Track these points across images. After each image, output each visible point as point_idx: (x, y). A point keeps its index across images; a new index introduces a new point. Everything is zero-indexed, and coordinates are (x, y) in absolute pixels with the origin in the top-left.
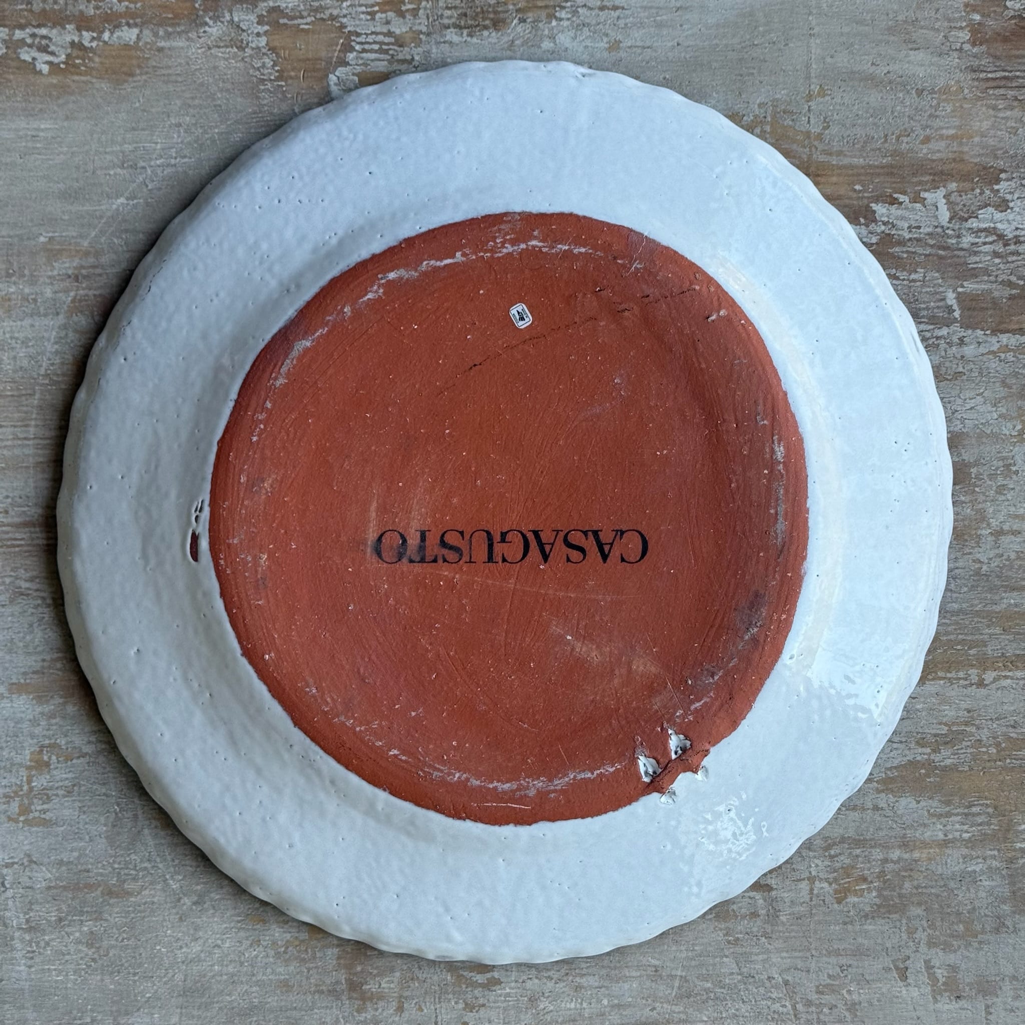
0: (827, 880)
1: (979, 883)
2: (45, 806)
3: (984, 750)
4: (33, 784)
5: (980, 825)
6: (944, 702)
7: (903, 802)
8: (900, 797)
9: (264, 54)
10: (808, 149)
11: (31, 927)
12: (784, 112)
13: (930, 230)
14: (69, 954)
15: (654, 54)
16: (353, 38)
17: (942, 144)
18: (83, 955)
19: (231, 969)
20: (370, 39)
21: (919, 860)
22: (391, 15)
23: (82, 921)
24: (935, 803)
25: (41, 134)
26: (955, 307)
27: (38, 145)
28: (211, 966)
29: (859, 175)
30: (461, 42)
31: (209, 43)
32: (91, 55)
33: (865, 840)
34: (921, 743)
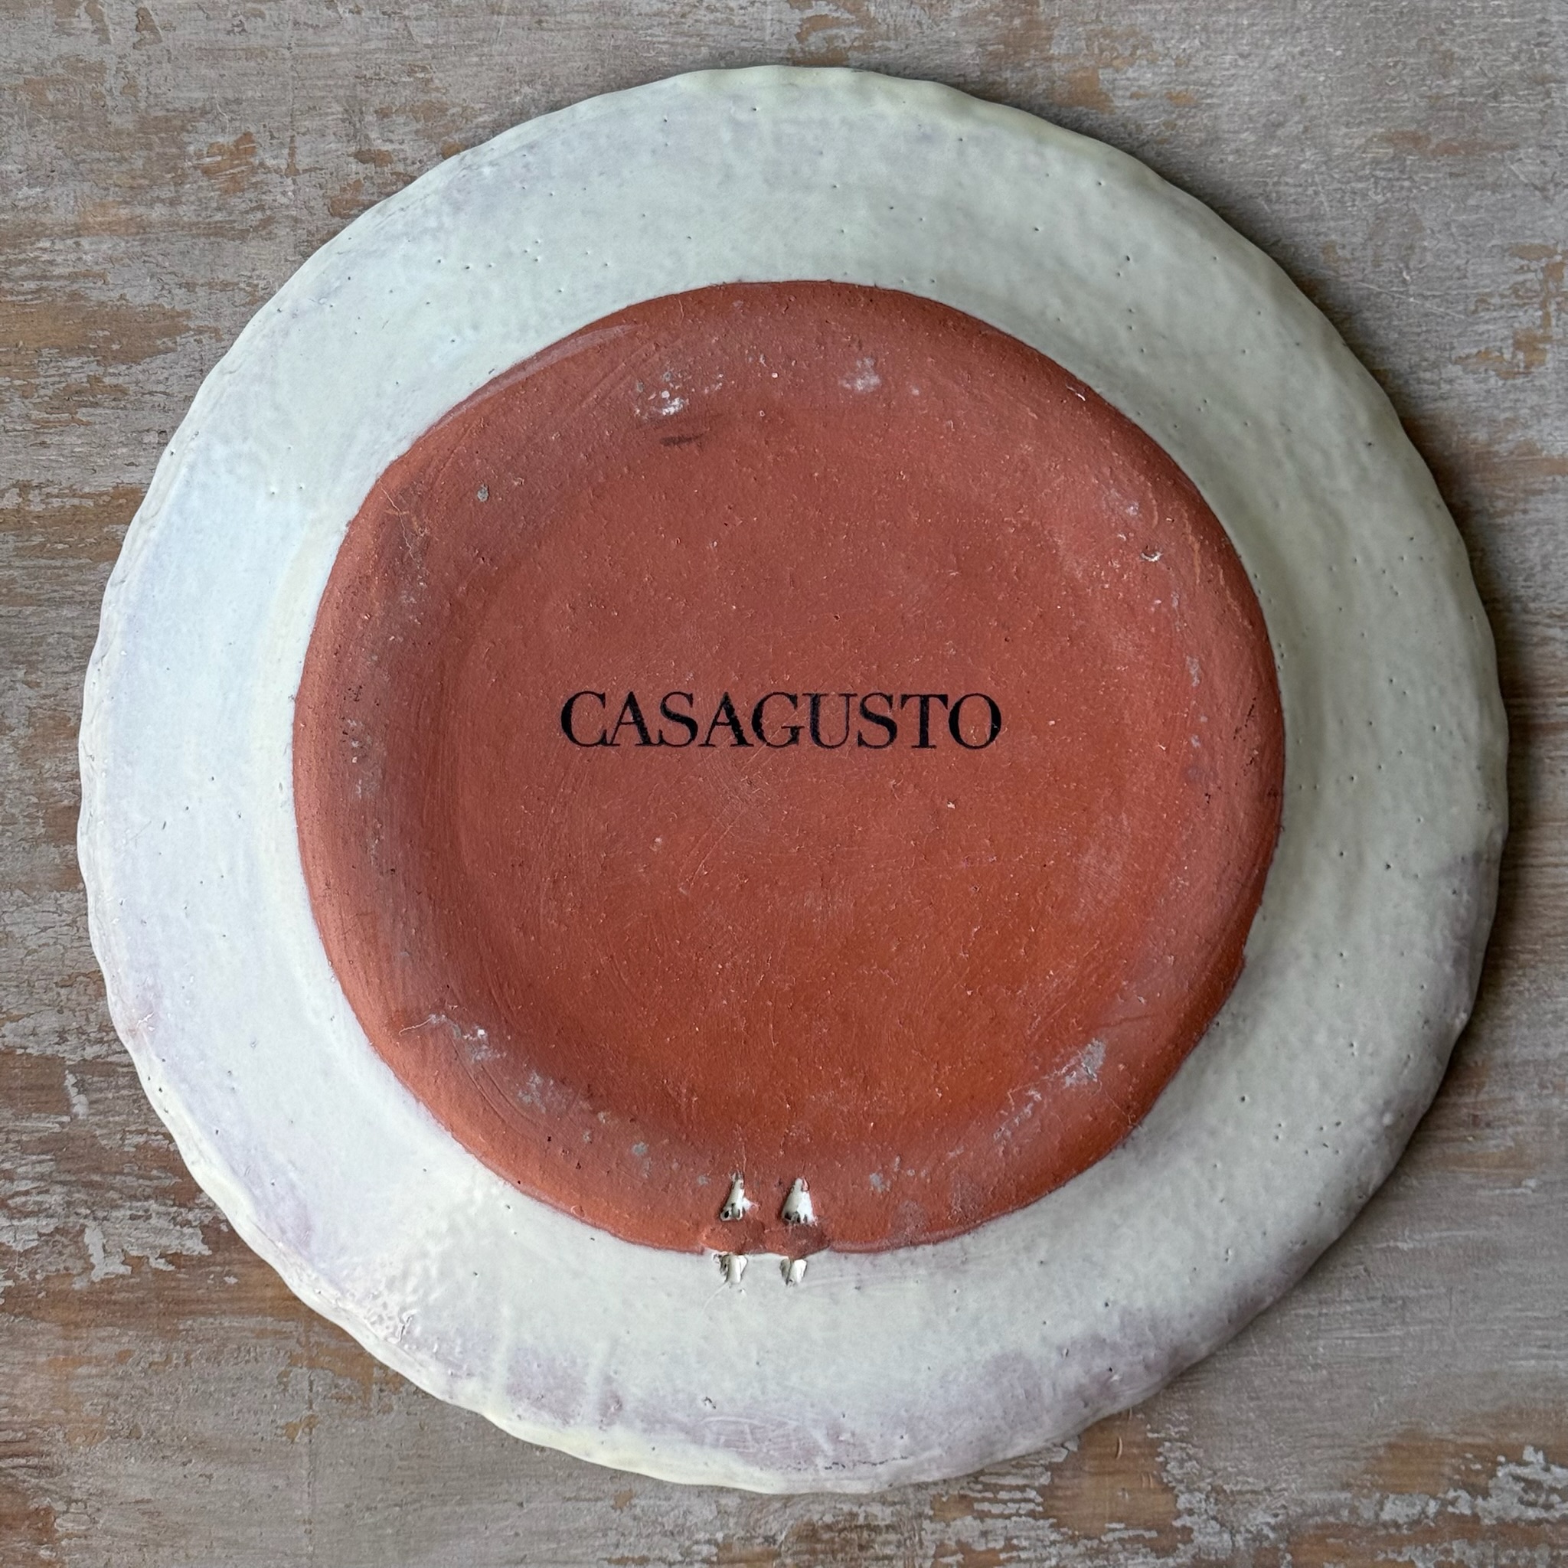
0: (268, 170)
1: (23, 168)
2: (1520, 278)
3: (17, 382)
4: (1540, 313)
5: (24, 261)
6: (81, 460)
7: (146, 297)
8: (153, 305)
9: (1181, 1482)
10: (312, 1340)
11: (1543, 84)
12: (350, 1398)
13: (115, 1214)
14: (1483, 41)
15: (560, 1488)
16: (1040, 1509)
17: (97, 1350)
18: (1460, 40)
19: (1223, 20)
20: (1012, 1508)
21: (120, 203)
22: (980, 1546)
23: (1461, 94)
24: (95, 295)
25: (1535, 1350)
26: (73, 1091)
27: (1539, 1333)
28: (1252, 25)
29: (231, 1300)
30: (868, 1504)
31: (1268, 1498)
32: (1457, 1477)
33: (208, 236)
34: (119, 391)
